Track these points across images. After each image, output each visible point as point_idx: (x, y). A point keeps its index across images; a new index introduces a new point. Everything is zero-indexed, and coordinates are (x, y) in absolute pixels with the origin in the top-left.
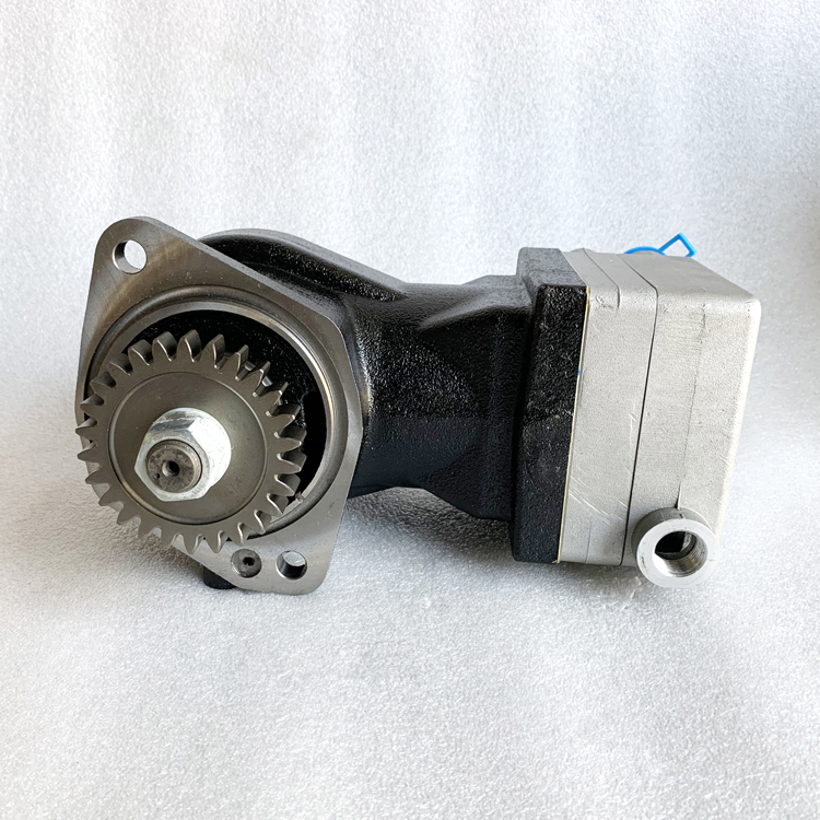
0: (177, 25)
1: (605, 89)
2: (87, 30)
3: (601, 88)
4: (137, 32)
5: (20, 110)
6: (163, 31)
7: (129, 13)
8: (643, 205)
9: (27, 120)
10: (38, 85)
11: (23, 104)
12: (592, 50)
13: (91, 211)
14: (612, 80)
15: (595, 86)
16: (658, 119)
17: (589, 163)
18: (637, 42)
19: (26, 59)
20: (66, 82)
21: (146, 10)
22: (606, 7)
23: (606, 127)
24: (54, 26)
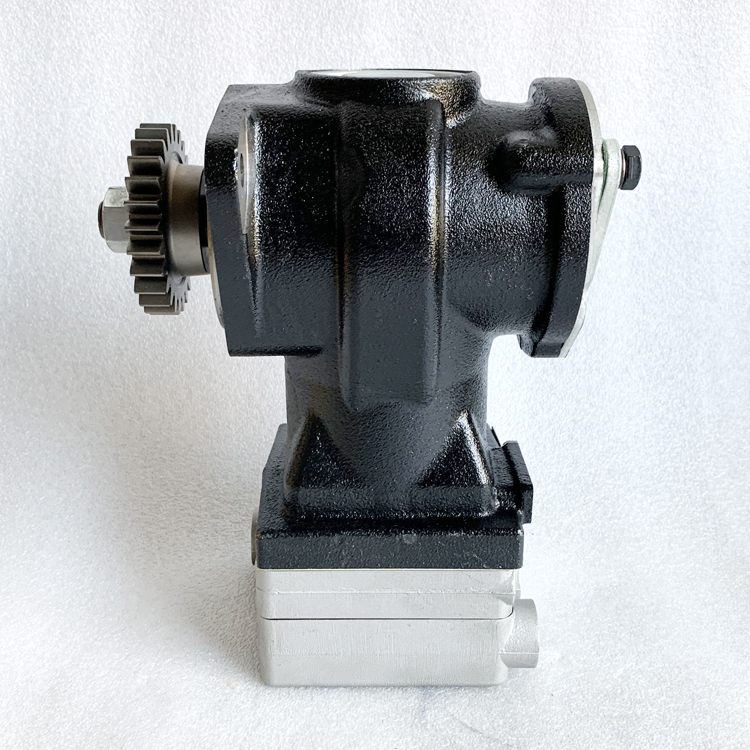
0: (207, 107)
1: (664, 199)
2: (107, 106)
3: (660, 197)
4: (163, 112)
5: (30, 191)
6: (191, 113)
7: (154, 91)
8: (695, 331)
9: (37, 201)
10: (50, 164)
11: (32, 183)
12: (653, 155)
13: (104, 309)
14: (672, 189)
15: (654, 195)
16: (718, 234)
17: (641, 280)
18: (701, 150)
19: (38, 135)
20: (81, 162)
21: (174, 88)
22: (671, 111)
23: (662, 240)
24: (70, 100)
